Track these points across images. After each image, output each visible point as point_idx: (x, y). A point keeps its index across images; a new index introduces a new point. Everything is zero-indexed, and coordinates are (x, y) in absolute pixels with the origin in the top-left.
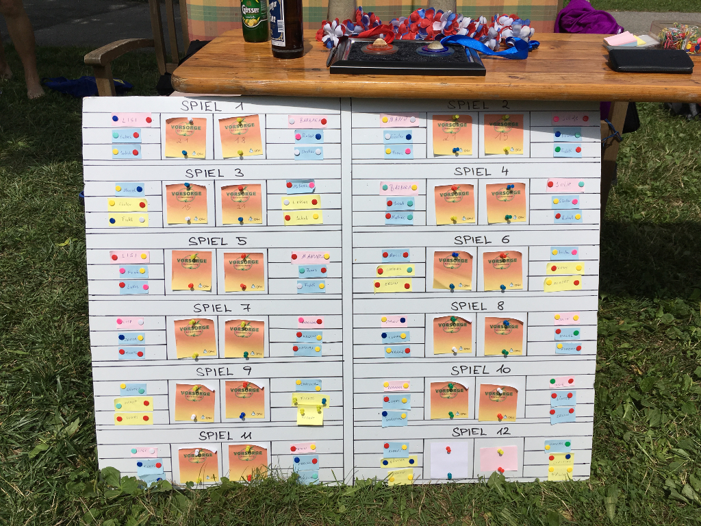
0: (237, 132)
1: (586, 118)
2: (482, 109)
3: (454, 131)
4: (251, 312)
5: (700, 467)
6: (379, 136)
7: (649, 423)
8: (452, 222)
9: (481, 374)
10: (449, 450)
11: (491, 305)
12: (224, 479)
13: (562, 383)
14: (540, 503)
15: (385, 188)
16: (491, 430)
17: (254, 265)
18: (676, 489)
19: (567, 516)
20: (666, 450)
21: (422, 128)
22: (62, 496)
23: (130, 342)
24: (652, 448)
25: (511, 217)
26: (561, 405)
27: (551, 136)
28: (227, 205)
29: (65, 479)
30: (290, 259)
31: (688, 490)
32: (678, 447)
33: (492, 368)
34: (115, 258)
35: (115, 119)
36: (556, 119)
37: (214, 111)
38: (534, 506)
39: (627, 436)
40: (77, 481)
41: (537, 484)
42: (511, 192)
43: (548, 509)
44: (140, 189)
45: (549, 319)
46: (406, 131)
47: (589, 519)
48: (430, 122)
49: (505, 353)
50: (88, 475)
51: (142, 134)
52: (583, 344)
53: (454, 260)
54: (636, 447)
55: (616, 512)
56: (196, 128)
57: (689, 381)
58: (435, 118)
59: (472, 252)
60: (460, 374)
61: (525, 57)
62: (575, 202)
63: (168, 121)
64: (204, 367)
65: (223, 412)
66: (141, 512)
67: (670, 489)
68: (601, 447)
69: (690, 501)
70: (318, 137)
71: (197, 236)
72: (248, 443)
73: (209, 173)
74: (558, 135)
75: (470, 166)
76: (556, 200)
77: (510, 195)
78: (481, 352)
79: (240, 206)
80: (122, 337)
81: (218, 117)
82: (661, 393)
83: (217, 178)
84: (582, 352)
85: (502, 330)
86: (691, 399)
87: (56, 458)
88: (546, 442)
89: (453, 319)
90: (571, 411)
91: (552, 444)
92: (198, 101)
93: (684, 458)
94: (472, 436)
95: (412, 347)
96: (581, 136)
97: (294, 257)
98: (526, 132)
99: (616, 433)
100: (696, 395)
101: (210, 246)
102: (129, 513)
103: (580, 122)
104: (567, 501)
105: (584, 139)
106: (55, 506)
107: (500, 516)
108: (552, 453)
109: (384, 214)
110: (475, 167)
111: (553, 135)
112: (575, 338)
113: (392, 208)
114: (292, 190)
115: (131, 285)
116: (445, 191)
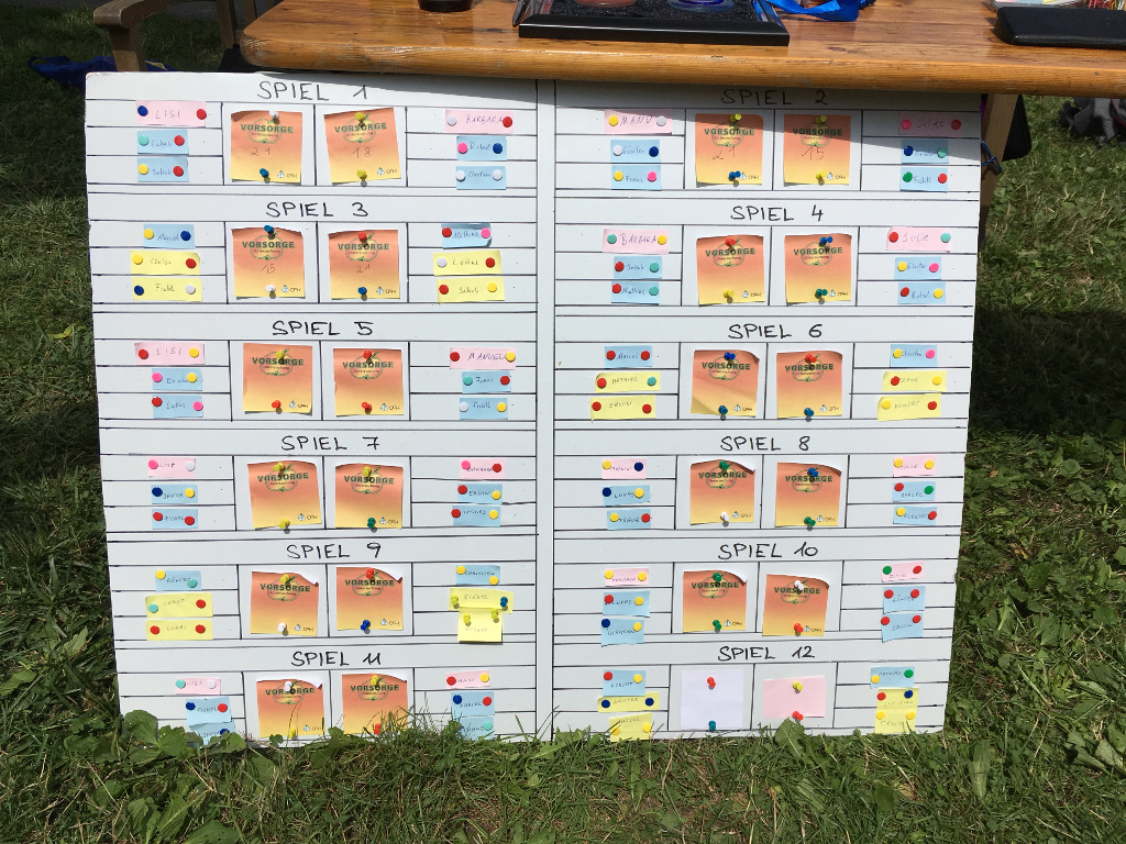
0: (355, 138)
1: (956, 125)
2: (780, 105)
3: (731, 142)
4: (380, 450)
5: (1123, 712)
6: (602, 149)
7: (1039, 638)
8: (725, 301)
9: (769, 558)
10: (711, 683)
11: (788, 441)
12: (335, 731)
13: (903, 573)
14: (863, 771)
15: (612, 241)
16: (782, 651)
17: (386, 371)
18: (1086, 748)
19: (906, 791)
20: (1067, 683)
21: (678, 136)
22: (58, 759)
23: (170, 500)
24: (1045, 679)
25: (825, 292)
26: (902, 608)
27: (897, 154)
28: (337, 265)
29: (62, 731)
30: (448, 361)
31: (1105, 750)
32: (1087, 679)
33: (787, 548)
34: (143, 354)
35: (143, 111)
36: (907, 124)
37: (315, 101)
38: (853, 776)
39: (1004, 661)
40: (83, 734)
41: (856, 739)
42: (827, 250)
43: (876, 781)
44: (186, 236)
45: (885, 466)
46: (651, 142)
47: (943, 797)
48: (692, 125)
49: (809, 523)
50: (103, 725)
51: (191, 138)
52: (940, 509)
53: (726, 366)
54: (1021, 678)
55: (989, 787)
56: (283, 128)
57: (1106, 570)
58: (699, 119)
59: (758, 352)
60: (734, 558)
61: (854, 17)
62: (934, 268)
63: (236, 117)
64: (299, 544)
65: (331, 617)
66: (193, 786)
67: (1076, 748)
68: (960, 681)
69: (1109, 767)
70: (498, 149)
71: (286, 319)
72: (375, 671)
73: (307, 209)
74: (908, 152)
75: (758, 203)
76: (903, 265)
77: (824, 255)
78: (769, 522)
79: (361, 267)
80: (157, 492)
81: (322, 111)
82: (1060, 590)
83: (321, 218)
84: (937, 521)
85: (806, 485)
86: (1108, 600)
87: (49, 695)
88: (873, 671)
89: (723, 465)
90: (917, 619)
91: (883, 673)
92: (288, 83)
93: (1097, 696)
94: (751, 660)
95: (653, 512)
96: (948, 154)
97: (455, 357)
98: (854, 147)
99: (987, 655)
100: (1117, 593)
101: (310, 336)
102: (174, 787)
103: (947, 130)
104: (906, 767)
105: (952, 160)
106: (44, 777)
107: (796, 793)
108: (882, 688)
109: (610, 285)
110: (766, 205)
111: (901, 151)
112: (927, 497)
113: (621, 275)
114: (450, 242)
115: (172, 403)
116: (714, 246)
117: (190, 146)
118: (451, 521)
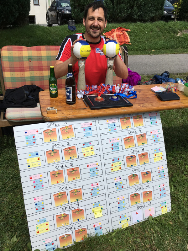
0: (66, 131)
2: (132, 115)
3: (126, 122)
4: (77, 186)
6: (106, 126)
7: (178, 190)
8: (129, 148)
9: (142, 189)
10: (137, 213)
11: (142, 169)
12: (75, 242)
13: (162, 187)
15: (110, 141)
16: (146, 204)
17: (76, 171)
19: (171, 223)
21: (117, 122)
23: (39, 205)
24: (182, 197)
25: (143, 143)
26: (162, 192)
27: (149, 120)
28: (66, 154)
33: (145, 187)
36: (150, 115)
37: (58, 126)
41: (160, 216)
44: (37, 154)
45: (156, 169)
46: (114, 124)
47: (177, 222)
48: (120, 120)
49: (148, 181)
51: (36, 136)
52: (165, 174)
53: (131, 158)
55: (182, 219)
56: (53, 132)
57: (184, 176)
58: (121, 119)
59: (135, 155)
60: (137, 190)
62: (158, 136)
63: (44, 131)
64: (64, 207)
68: (173, 202)
70: (90, 129)
71: (57, 166)
72: (81, 228)
73: (59, 145)
74: (151, 119)
75: (131, 131)
76: (153, 137)
77: (142, 137)
78: (141, 183)
79: (70, 154)
80: (36, 204)
81: (60, 127)
82: (179, 181)
83: (62, 146)
84: (165, 176)
85: (146, 175)
88: (160, 204)
89: (133, 175)
90: (165, 193)
91: (162, 204)
92: (53, 123)
94: (142, 207)
95: (124, 186)
97: (88, 166)
98: (143, 119)
99: (173, 196)
101: (62, 168)
103: (155, 115)
104: (170, 219)
105: (157, 119)
107: (155, 229)
108: (162, 206)
109: (111, 148)
110: (133, 131)
111: (150, 119)
112: (163, 173)
113: (113, 146)
114: (84, 146)
115: (38, 186)
116: (126, 139)
117: (36, 138)
118: (91, 196)
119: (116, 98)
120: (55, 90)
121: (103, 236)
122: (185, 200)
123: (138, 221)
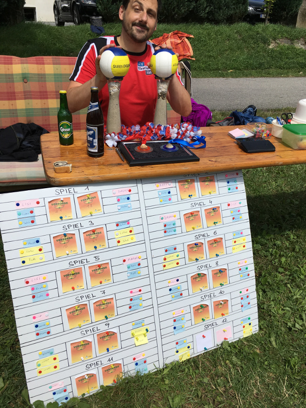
0: (87, 202)
1: (237, 174)
2: (198, 177)
3: (188, 187)
4: (106, 294)
6: (155, 194)
7: (270, 298)
8: (192, 230)
9: (213, 297)
10: (204, 337)
11: (213, 264)
13: (245, 293)
15: (162, 219)
16: (219, 322)
17: (105, 270)
18: (293, 326)
19: (258, 351)
20: (281, 309)
21: (174, 187)
23: (41, 328)
24: (276, 310)
25: (216, 222)
26: (245, 302)
27: (226, 184)
28: (87, 241)
30: (122, 262)
31: (297, 326)
33: (217, 293)
36: (226, 176)
37: (73, 193)
39: (265, 307)
41: (240, 341)
43: (251, 351)
44: (38, 242)
45: (236, 265)
46: (167, 190)
48: (177, 184)
49: (221, 285)
51: (35, 211)
52: (250, 273)
53: (196, 247)
55: (276, 344)
58: (179, 182)
59: (202, 241)
60: (205, 300)
62: (239, 211)
63: (49, 202)
64: (84, 330)
65: (97, 350)
68: (261, 317)
69: (299, 330)
70: (128, 199)
71: (73, 261)
72: (112, 363)
73: (76, 226)
74: (228, 182)
75: (197, 202)
76: (232, 212)
77: (214, 213)
78: (212, 287)
79: (94, 240)
80: (37, 326)
81: (76, 196)
82: (270, 283)
83: (80, 227)
84: (250, 276)
85: (219, 275)
88: (241, 320)
89: (198, 274)
90: (249, 303)
91: (243, 320)
92: (64, 188)
93: (289, 311)
94: (212, 327)
95: (183, 292)
97: (124, 261)
98: (216, 183)
99: (261, 307)
101: (81, 264)
103: (235, 176)
104: (256, 345)
105: (238, 183)
108: (244, 325)
109: (163, 231)
110: (199, 202)
112: (246, 271)
113: (166, 228)
114: (119, 227)
115: (39, 296)
116: (188, 216)
117: (35, 213)
118: (129, 310)
119: (171, 146)
120: (69, 132)
121: (149, 376)
122: (280, 313)
123: (205, 349)
